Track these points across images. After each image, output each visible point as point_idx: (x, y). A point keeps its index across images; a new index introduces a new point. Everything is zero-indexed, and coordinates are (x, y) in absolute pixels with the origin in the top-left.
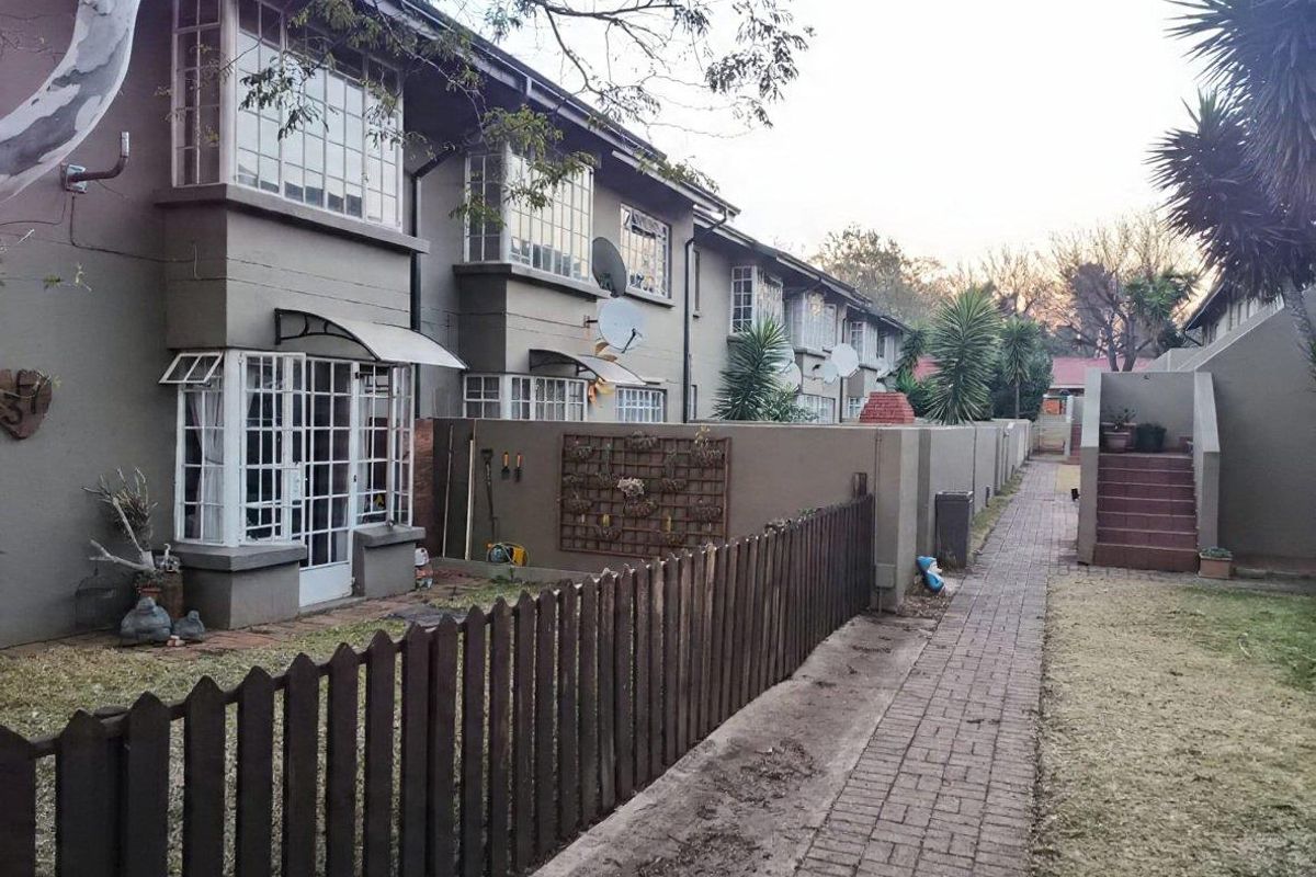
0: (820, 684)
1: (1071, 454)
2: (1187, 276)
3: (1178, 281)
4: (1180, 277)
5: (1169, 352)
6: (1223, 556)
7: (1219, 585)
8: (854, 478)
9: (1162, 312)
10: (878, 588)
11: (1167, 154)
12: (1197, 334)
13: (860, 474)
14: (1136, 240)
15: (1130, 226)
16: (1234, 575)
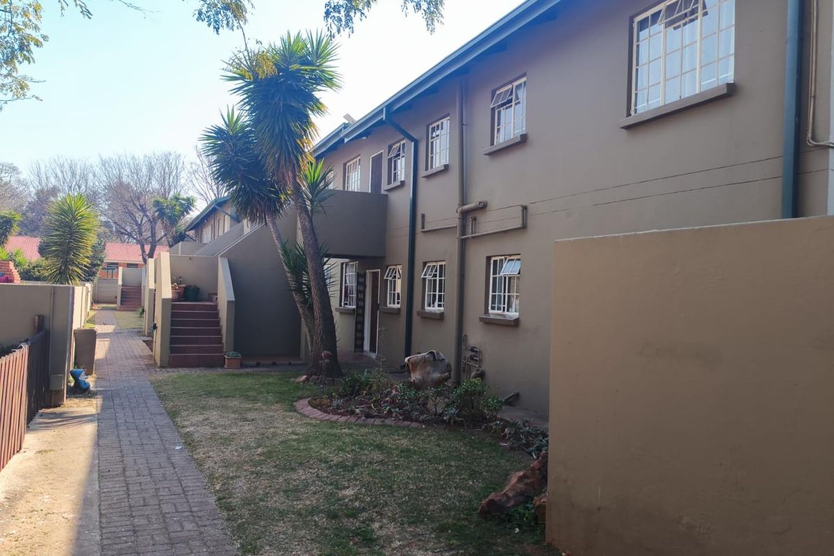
0: (40, 452)
1: (121, 304)
2: (188, 199)
3: (183, 202)
4: (184, 200)
5: (180, 243)
6: (237, 356)
7: (237, 372)
8: (34, 318)
9: (174, 220)
10: (51, 391)
11: (209, 137)
12: (192, 233)
13: (39, 316)
14: (157, 173)
15: (153, 163)
16: (242, 366)
